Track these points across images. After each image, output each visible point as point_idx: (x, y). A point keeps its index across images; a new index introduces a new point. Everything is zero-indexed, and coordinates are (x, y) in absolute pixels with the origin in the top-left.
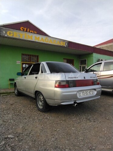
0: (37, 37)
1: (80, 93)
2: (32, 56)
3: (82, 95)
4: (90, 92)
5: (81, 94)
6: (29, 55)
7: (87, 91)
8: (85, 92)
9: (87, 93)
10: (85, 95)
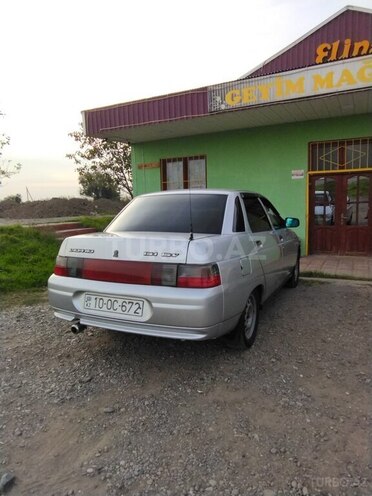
0: (323, 77)
1: (89, 299)
2: (349, 143)
3: (92, 306)
4: (128, 306)
5: (93, 302)
6: (335, 144)
7: (113, 300)
8: (106, 299)
9: (112, 305)
10: (105, 308)
